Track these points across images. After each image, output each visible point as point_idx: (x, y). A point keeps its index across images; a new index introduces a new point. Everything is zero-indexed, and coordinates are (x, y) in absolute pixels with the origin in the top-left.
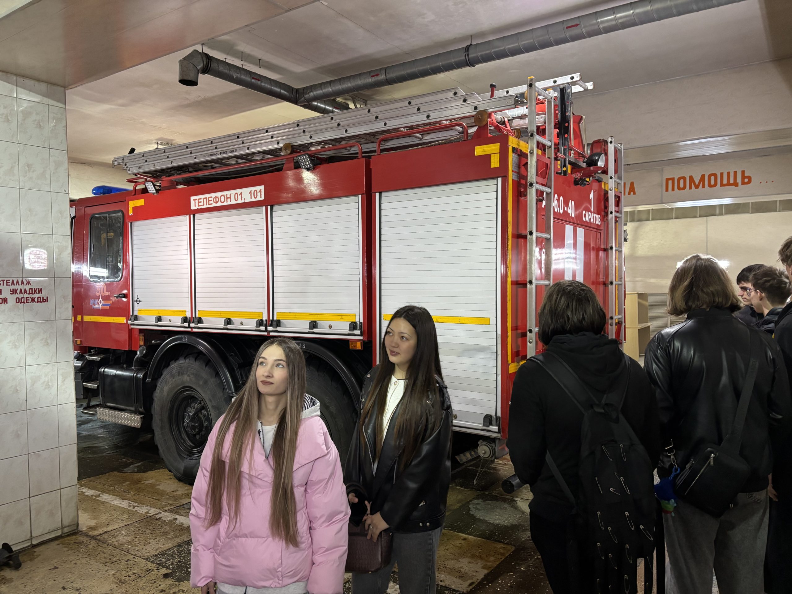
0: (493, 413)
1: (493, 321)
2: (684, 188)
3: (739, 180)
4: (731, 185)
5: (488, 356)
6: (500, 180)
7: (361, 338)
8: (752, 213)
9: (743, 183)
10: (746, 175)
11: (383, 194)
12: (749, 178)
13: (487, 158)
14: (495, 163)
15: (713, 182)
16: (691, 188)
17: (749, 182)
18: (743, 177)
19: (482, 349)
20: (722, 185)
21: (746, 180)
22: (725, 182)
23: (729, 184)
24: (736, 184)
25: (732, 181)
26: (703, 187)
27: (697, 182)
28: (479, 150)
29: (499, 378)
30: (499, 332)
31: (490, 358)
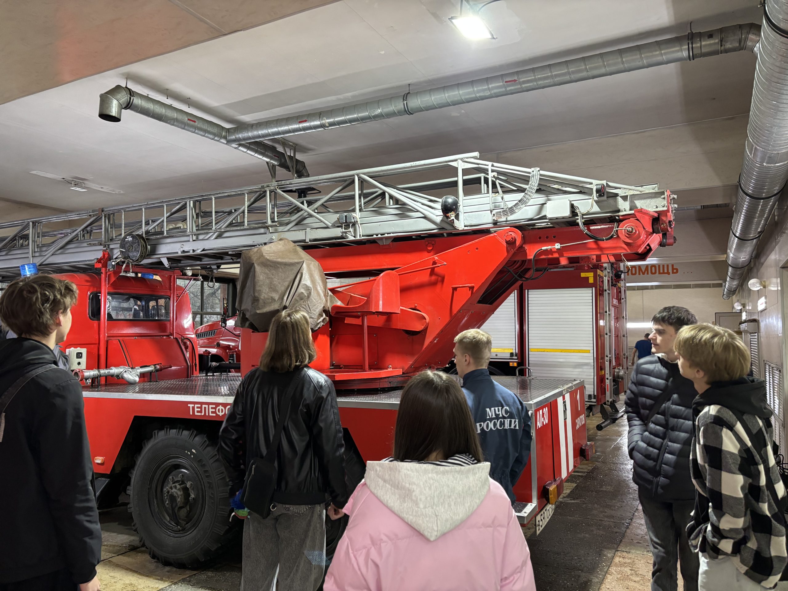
0: (592, 393)
1: (592, 351)
2: (635, 274)
3: (670, 271)
4: (666, 273)
5: (589, 367)
6: (594, 288)
7: (517, 361)
8: (674, 288)
9: (673, 273)
10: (675, 267)
11: (529, 291)
12: (677, 270)
13: (587, 278)
14: (591, 281)
15: (653, 271)
16: (639, 274)
17: (677, 272)
18: (673, 269)
19: (587, 364)
20: (660, 273)
21: (675, 271)
22: (661, 271)
23: (664, 273)
24: (668, 273)
25: (666, 271)
26: (648, 274)
27: (643, 270)
28: (583, 275)
29: (595, 377)
30: (595, 356)
31: (590, 369)
